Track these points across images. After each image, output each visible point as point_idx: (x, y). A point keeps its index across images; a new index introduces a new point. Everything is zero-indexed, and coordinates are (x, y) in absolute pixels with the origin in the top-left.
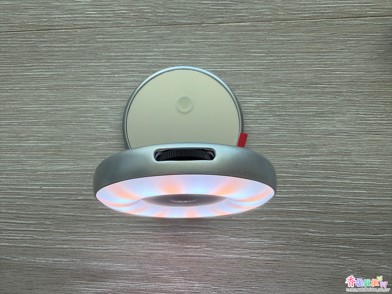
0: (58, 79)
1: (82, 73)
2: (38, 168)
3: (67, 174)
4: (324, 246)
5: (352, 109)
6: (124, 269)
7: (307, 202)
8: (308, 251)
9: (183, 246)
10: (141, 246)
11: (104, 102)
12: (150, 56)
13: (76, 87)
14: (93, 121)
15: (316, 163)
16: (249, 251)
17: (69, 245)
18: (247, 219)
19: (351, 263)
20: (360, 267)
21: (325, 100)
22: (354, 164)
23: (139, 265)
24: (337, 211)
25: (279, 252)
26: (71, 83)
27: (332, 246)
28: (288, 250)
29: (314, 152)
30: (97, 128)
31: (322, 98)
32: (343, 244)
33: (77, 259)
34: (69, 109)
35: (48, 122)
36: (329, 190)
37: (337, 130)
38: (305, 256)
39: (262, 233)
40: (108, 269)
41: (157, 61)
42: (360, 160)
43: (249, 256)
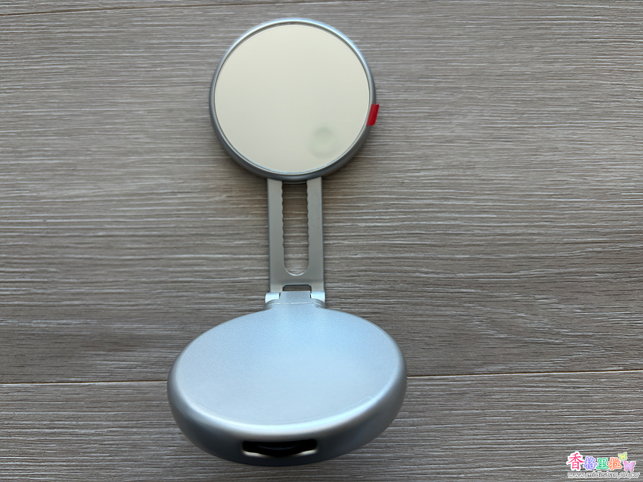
0: (76, 74)
1: (112, 66)
2: (42, 194)
3: (84, 202)
4: (441, 291)
5: (474, 109)
6: (161, 332)
7: (417, 232)
8: (419, 298)
9: (245, 297)
10: (185, 298)
11: (140, 104)
12: (206, 44)
13: (101, 85)
14: (124, 128)
15: (429, 180)
16: (338, 300)
17: (82, 300)
18: (336, 257)
19: (478, 312)
20: (491, 318)
21: (439, 99)
22: (480, 180)
23: (182, 326)
24: (458, 243)
25: (380, 300)
26: (96, 79)
27: (452, 290)
28: (392, 298)
29: (425, 165)
30: (129, 138)
31: (436, 95)
32: (466, 288)
33: (93, 320)
34: (90, 113)
35: (60, 132)
36: (447, 215)
37: (455, 136)
38: (416, 304)
39: (355, 275)
40: (137, 333)
41: (215, 50)
42: (487, 175)
43: (338, 307)
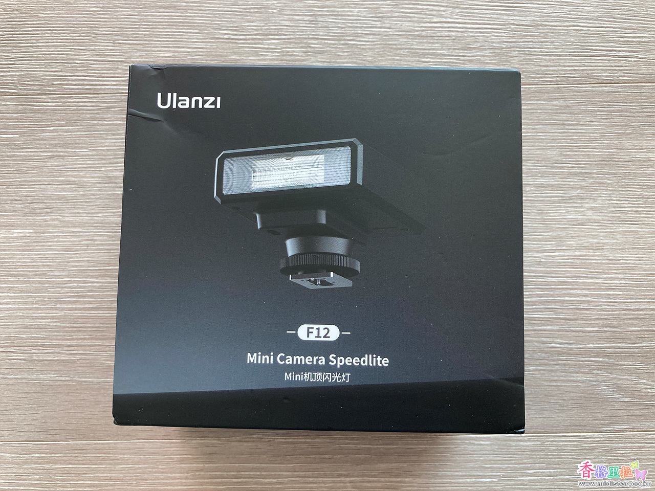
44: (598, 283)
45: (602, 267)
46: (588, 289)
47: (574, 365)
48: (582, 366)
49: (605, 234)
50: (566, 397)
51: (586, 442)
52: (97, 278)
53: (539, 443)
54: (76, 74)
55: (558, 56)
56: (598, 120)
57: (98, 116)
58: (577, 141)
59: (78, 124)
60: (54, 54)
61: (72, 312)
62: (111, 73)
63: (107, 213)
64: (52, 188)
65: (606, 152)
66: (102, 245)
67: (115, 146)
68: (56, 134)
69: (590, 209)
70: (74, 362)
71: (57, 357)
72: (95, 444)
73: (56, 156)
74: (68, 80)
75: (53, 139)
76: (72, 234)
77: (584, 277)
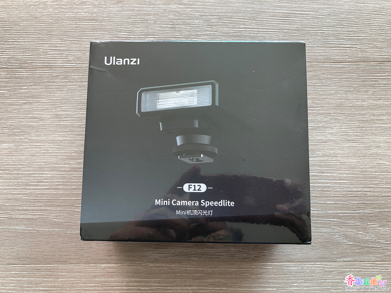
44: (334, 176)
45: (336, 167)
46: (329, 179)
47: (321, 223)
48: (325, 224)
49: (338, 148)
50: (316, 241)
51: (327, 268)
52: (49, 172)
53: (300, 268)
54: (40, 57)
55: (311, 47)
56: (334, 83)
57: (52, 80)
58: (322, 95)
59: (40, 85)
60: (28, 46)
61: (35, 191)
62: (59, 57)
63: (56, 135)
64: (25, 121)
65: (338, 101)
66: (53, 153)
67: (60, 97)
68: (28, 90)
69: (330, 133)
70: (35, 219)
71: (26, 216)
72: (46, 266)
73: (28, 103)
74: (35, 60)
75: (26, 94)
76: (36, 147)
77: (326, 172)
